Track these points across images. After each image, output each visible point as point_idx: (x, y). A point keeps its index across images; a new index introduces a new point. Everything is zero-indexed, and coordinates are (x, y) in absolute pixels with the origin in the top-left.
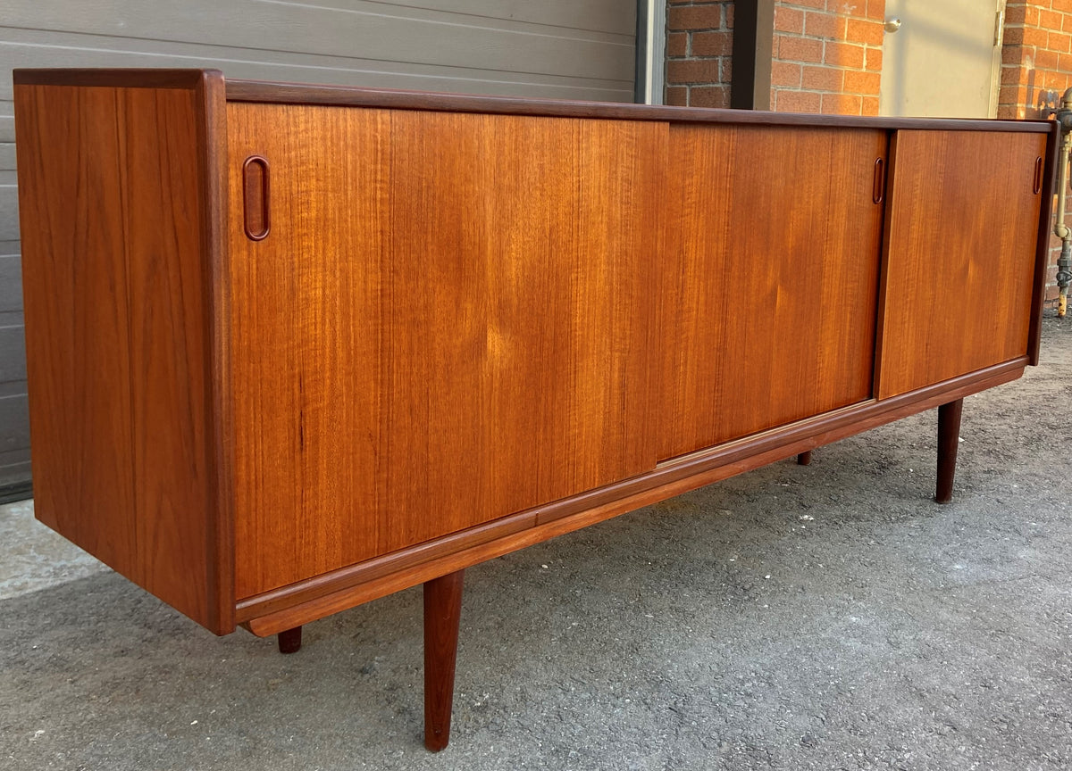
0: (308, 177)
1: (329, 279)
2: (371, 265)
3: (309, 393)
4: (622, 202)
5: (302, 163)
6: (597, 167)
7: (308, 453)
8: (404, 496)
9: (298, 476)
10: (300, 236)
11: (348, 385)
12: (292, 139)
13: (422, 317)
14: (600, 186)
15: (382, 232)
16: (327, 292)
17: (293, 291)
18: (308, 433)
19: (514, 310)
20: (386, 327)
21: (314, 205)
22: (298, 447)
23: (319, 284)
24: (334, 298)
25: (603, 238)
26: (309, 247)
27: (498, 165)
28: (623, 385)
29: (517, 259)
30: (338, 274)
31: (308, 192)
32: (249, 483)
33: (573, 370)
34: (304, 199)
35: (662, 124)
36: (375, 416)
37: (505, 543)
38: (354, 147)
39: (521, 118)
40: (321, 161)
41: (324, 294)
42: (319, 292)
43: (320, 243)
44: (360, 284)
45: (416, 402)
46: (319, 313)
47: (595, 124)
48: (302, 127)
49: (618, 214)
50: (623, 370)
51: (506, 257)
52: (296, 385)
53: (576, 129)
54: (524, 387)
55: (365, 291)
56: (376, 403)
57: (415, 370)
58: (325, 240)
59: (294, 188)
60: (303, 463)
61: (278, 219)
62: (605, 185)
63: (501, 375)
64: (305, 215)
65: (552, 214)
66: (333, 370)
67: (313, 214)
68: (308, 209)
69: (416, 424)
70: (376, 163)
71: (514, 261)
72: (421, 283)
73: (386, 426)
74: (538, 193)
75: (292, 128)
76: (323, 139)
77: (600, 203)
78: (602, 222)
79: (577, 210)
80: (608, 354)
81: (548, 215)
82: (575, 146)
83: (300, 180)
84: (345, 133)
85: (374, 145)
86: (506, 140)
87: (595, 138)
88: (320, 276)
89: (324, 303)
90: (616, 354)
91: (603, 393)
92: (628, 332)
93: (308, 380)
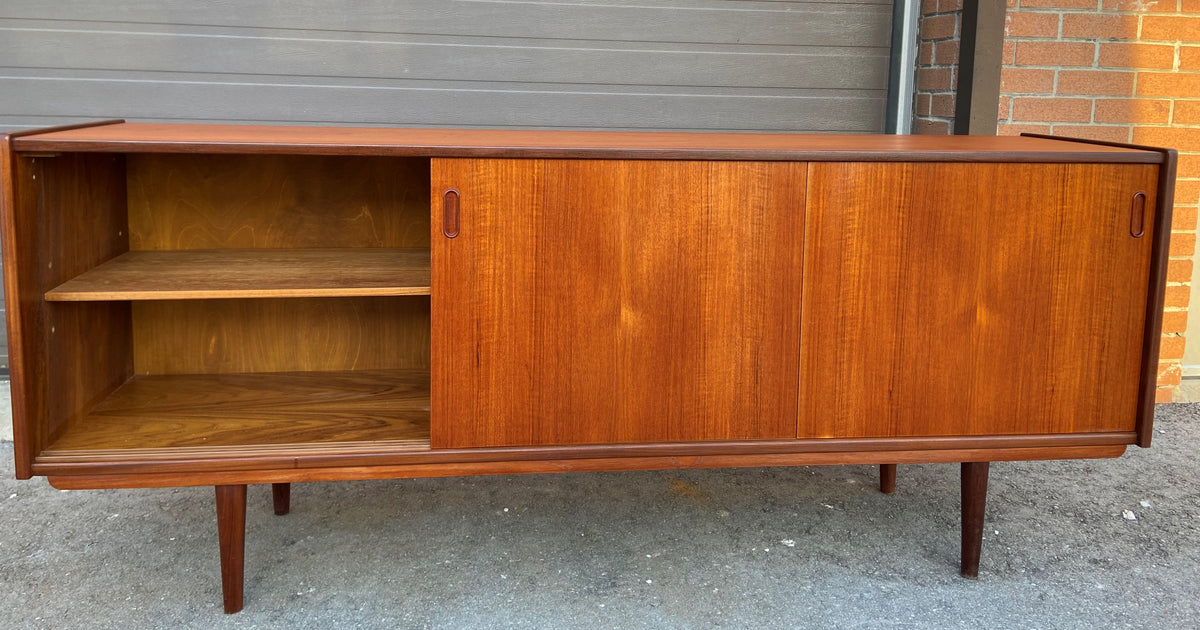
0: (485, 201)
1: (498, 264)
2: (528, 257)
3: (483, 332)
4: (752, 223)
5: (481, 194)
6: (726, 197)
7: (482, 369)
8: (552, 410)
9: (475, 382)
10: (480, 237)
11: (510, 331)
12: (475, 179)
13: (567, 294)
14: (729, 211)
15: (537, 237)
16: (497, 272)
17: (474, 270)
18: (483, 356)
19: (645, 296)
20: (539, 297)
21: (488, 218)
22: (475, 364)
23: (491, 266)
24: (501, 275)
25: (733, 249)
26: (485, 244)
27: (631, 194)
28: (756, 365)
29: (649, 261)
30: (504, 261)
31: (485, 211)
32: (443, 380)
33: (702, 344)
34: (482, 214)
36: (530, 354)
38: (517, 184)
39: (653, 163)
40: (494, 192)
41: (494, 274)
42: (491, 271)
43: (492, 242)
44: (520, 269)
45: (562, 349)
46: (491, 284)
47: (724, 166)
48: (482, 172)
49: (748, 230)
50: (755, 353)
51: (638, 259)
52: (475, 326)
53: (705, 169)
54: (655, 353)
55: (524, 272)
56: (530, 345)
57: (561, 328)
58: (496, 239)
59: (476, 208)
60: (479, 375)
61: (466, 227)
62: (734, 211)
63: (634, 341)
64: (482, 224)
65: (681, 229)
66: (500, 319)
67: (488, 224)
68: (485, 221)
69: (561, 363)
70: (533, 193)
71: (645, 262)
72: (566, 271)
73: (538, 361)
74: (667, 215)
75: (475, 174)
76: (496, 178)
77: (729, 223)
78: (732, 237)
79: (705, 228)
80: (739, 338)
81: (677, 231)
82: (704, 180)
83: (479, 204)
84: (511, 173)
85: (531, 182)
86: (639, 176)
87: (723, 175)
88: (492, 262)
89: (494, 278)
90: (749, 340)
91: (733, 367)
92: (761, 324)
93: (483, 325)
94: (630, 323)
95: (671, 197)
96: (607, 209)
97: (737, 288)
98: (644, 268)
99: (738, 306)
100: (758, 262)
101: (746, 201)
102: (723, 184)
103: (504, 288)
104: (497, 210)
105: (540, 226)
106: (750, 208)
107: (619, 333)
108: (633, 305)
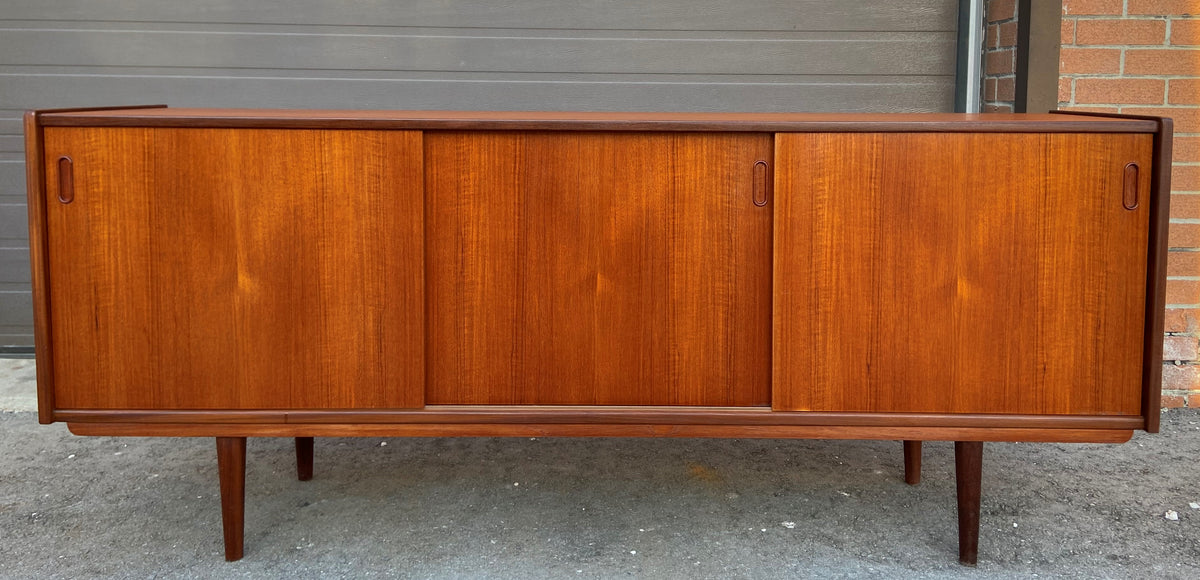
0: (98, 168)
1: (112, 229)
2: (142, 223)
3: (101, 296)
4: (369, 191)
5: (93, 160)
6: (341, 165)
7: (101, 333)
8: (172, 375)
9: (95, 344)
10: (94, 202)
11: (127, 295)
12: (86, 146)
13: (183, 260)
14: (344, 179)
15: (150, 203)
16: (111, 236)
17: (89, 235)
18: (101, 320)
19: (262, 263)
20: (154, 263)
21: (101, 184)
22: (94, 327)
23: (106, 232)
24: (116, 240)
25: (351, 217)
26: (99, 210)
27: (244, 161)
28: (380, 336)
29: (264, 228)
30: (118, 226)
31: (98, 177)
32: (64, 342)
33: (322, 312)
34: (95, 181)
35: (412, 133)
36: (148, 319)
37: (261, 428)
38: (128, 151)
39: (264, 131)
40: (106, 159)
41: (109, 238)
42: (106, 236)
43: (106, 208)
44: (134, 234)
45: (179, 314)
46: (106, 249)
47: (337, 134)
48: (93, 139)
49: (366, 199)
50: (378, 321)
51: (253, 225)
52: (93, 290)
53: (317, 138)
54: (274, 320)
55: (138, 238)
56: (148, 310)
57: (177, 293)
58: (109, 205)
59: (89, 174)
60: (98, 338)
61: (79, 193)
62: (350, 179)
63: (252, 308)
64: (96, 190)
65: (296, 196)
66: (116, 284)
67: (101, 189)
68: (98, 187)
69: (179, 329)
70: (144, 160)
71: (261, 229)
72: (181, 237)
73: (156, 326)
74: (281, 182)
75: (87, 140)
76: (107, 146)
77: (345, 191)
78: (348, 205)
79: (321, 195)
80: (360, 306)
81: (292, 198)
82: (317, 149)
83: (92, 170)
84: (122, 142)
85: (142, 149)
86: (250, 145)
87: (337, 143)
88: (106, 227)
89: (109, 243)
90: (370, 308)
91: (356, 336)
92: (382, 292)
93: (100, 288)
94: (248, 290)
95: (284, 164)
96: (219, 176)
97: (357, 256)
98: (259, 235)
99: (358, 274)
100: (377, 230)
101: (361, 169)
102: (337, 152)
103: (119, 253)
104: (109, 176)
105: (153, 193)
106: (366, 176)
107: (237, 299)
108: (251, 271)
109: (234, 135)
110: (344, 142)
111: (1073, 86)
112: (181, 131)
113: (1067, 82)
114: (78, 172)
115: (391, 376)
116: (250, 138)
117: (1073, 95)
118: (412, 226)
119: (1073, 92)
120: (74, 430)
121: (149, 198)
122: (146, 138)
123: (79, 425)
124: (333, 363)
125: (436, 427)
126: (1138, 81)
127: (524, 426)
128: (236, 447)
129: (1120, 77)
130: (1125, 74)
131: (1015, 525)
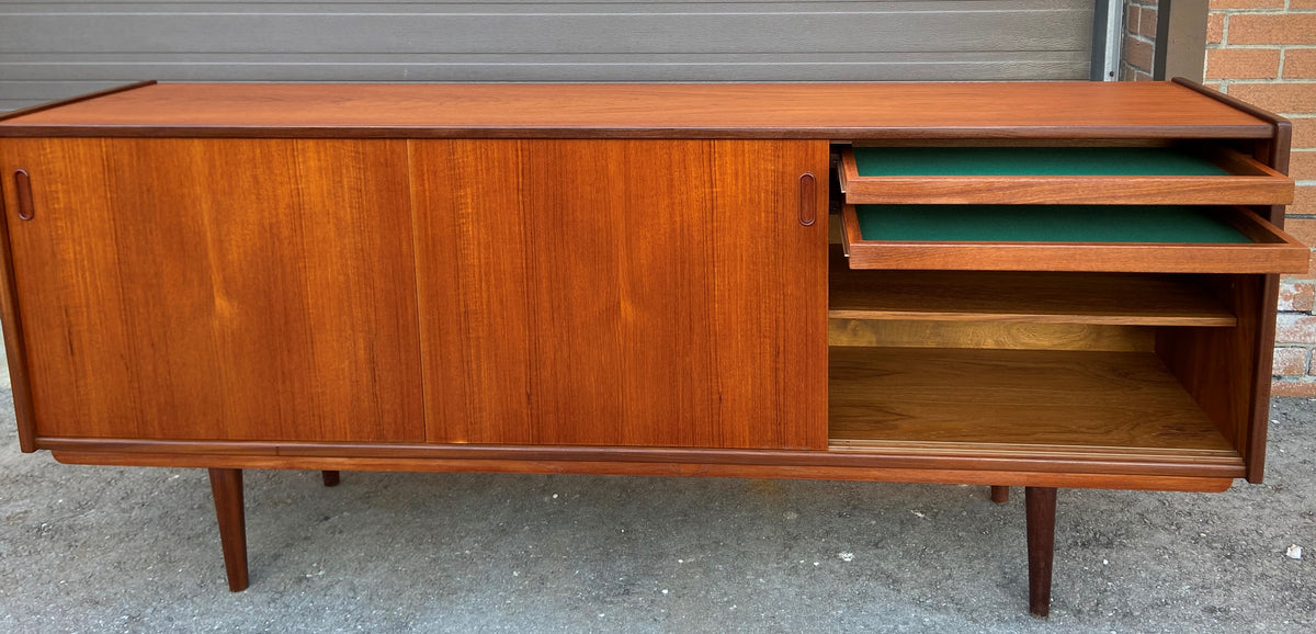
0: (56, 183)
1: (78, 248)
2: (108, 242)
3: (72, 319)
4: (351, 207)
5: (51, 174)
6: (318, 178)
7: (77, 359)
8: (154, 403)
9: (72, 370)
10: (56, 219)
11: (100, 319)
12: (42, 157)
13: (154, 281)
14: (322, 195)
15: (114, 220)
16: (78, 256)
17: (54, 255)
18: (75, 344)
19: (239, 285)
20: (125, 284)
21: (61, 199)
22: (70, 352)
23: (71, 251)
24: (83, 260)
25: (332, 235)
26: (62, 227)
27: (211, 175)
28: (372, 361)
29: (238, 247)
30: (84, 245)
31: (57, 192)
33: (309, 338)
34: (55, 195)
36: (124, 344)
37: (254, 460)
38: (86, 164)
39: (230, 140)
40: (64, 173)
41: (76, 259)
42: (72, 255)
43: (69, 224)
44: (101, 254)
45: (156, 339)
46: (73, 269)
47: (311, 143)
48: (48, 150)
49: (347, 215)
50: (370, 347)
51: (227, 244)
52: (64, 313)
53: (289, 148)
54: (257, 346)
55: (105, 257)
56: (123, 335)
57: (152, 317)
58: (72, 223)
59: (47, 189)
60: (74, 363)
61: (40, 210)
62: (329, 193)
63: (233, 333)
64: (56, 206)
65: (270, 213)
66: (88, 306)
67: (62, 205)
68: (59, 203)
69: (157, 355)
70: (104, 173)
71: (234, 248)
72: (150, 257)
73: (132, 352)
74: (254, 197)
75: (42, 152)
76: (64, 157)
77: (324, 206)
78: (329, 222)
79: (297, 212)
80: (350, 332)
81: (266, 214)
82: (290, 159)
83: (50, 184)
84: (79, 154)
85: (101, 162)
86: (216, 156)
87: (311, 154)
88: (71, 246)
89: (76, 263)
90: (361, 335)
91: (347, 363)
92: (373, 317)
93: (71, 311)
94: (227, 314)
95: (255, 177)
96: (186, 191)
97: (341, 278)
98: (234, 255)
99: (345, 297)
100: (362, 250)
101: (341, 182)
102: (312, 163)
103: (87, 274)
104: (69, 192)
105: (116, 209)
106: (346, 190)
107: (216, 324)
108: (228, 294)
109: (197, 146)
110: (319, 152)
111: (1226, 23)
112: (141, 141)
113: (1219, 18)
114: (35, 186)
115: (388, 407)
116: (216, 149)
117: (1225, 36)
118: (401, 245)
119: (1225, 31)
120: (59, 457)
121: (114, 214)
122: (104, 149)
123: (65, 454)
124: (324, 393)
125: (440, 462)
126: (1306, 16)
127: (535, 463)
128: (230, 479)
129: (1285, 12)
130: (1291, 8)
131: (1106, 562)
